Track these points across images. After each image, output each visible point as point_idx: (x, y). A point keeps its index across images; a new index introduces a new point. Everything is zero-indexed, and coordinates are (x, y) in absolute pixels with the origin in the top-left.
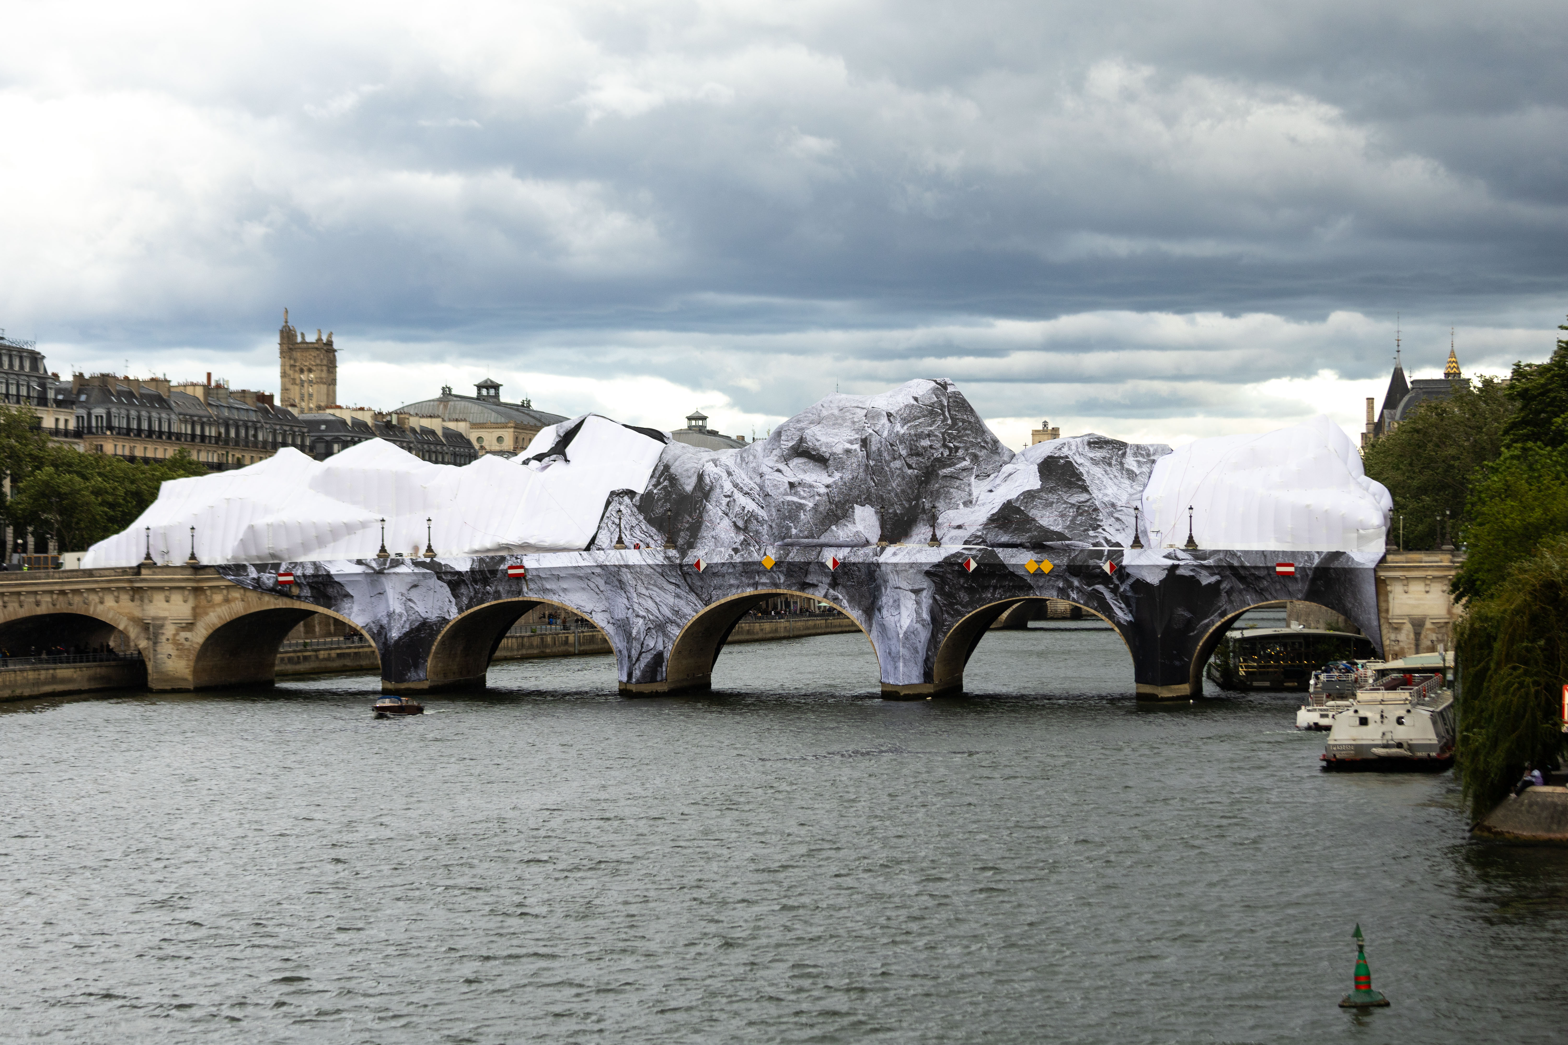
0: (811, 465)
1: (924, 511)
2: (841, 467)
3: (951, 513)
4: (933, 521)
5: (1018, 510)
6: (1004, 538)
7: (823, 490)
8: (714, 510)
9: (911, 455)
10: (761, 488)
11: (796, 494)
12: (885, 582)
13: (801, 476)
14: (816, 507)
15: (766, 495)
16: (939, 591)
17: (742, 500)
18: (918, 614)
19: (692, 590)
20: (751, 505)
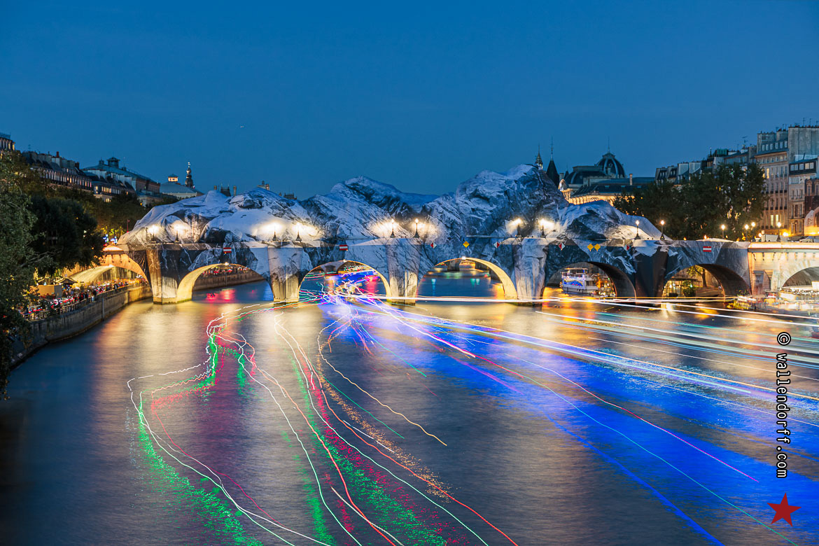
0: (482, 201)
1: (537, 223)
2: (496, 202)
5: (581, 223)
6: (576, 237)
8: (435, 220)
9: (530, 198)
10: (458, 210)
11: (476, 214)
12: (522, 254)
13: (477, 206)
14: (487, 220)
15: (461, 213)
16: (548, 258)
17: (449, 215)
18: (540, 269)
19: (428, 257)
20: (453, 217)
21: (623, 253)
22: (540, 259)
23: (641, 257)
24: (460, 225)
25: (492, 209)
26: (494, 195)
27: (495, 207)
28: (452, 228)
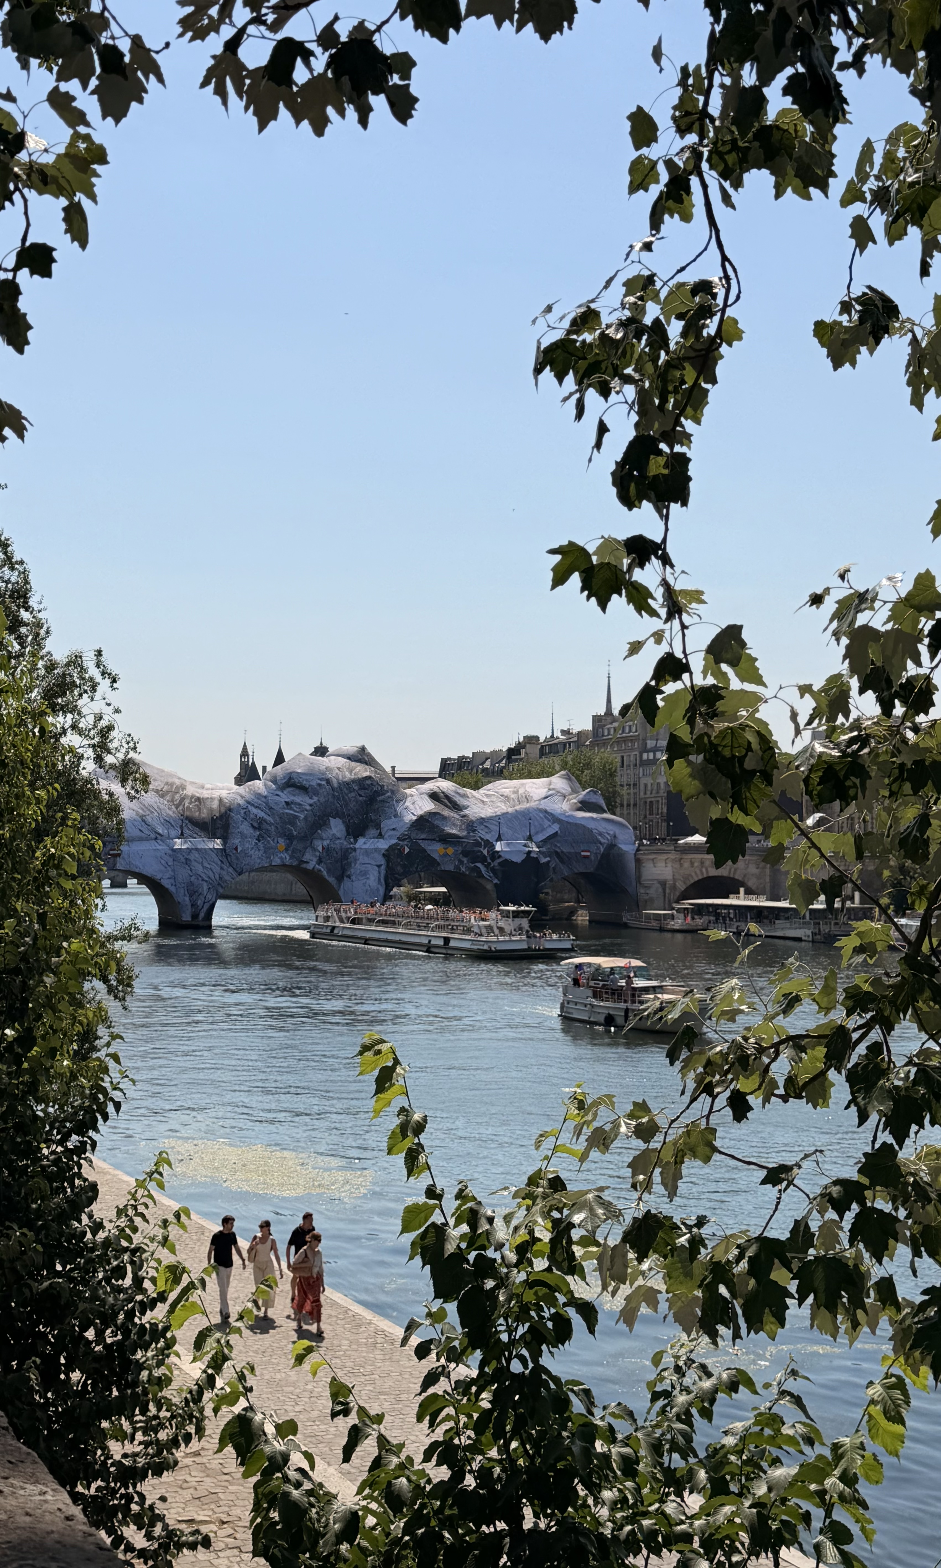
0: (297, 791)
1: (372, 821)
2: (316, 793)
3: (388, 822)
4: (378, 826)
5: (427, 821)
6: (423, 836)
7: (308, 808)
8: (237, 817)
9: (360, 789)
10: (267, 804)
11: (291, 809)
12: (356, 860)
13: (292, 798)
14: (306, 818)
15: (270, 808)
16: (388, 866)
17: (254, 811)
18: (379, 879)
19: (231, 865)
20: (261, 814)
21: (483, 859)
22: (379, 866)
23: (507, 863)
24: (270, 824)
25: (311, 801)
26: (314, 783)
27: (315, 799)
28: (259, 829)
